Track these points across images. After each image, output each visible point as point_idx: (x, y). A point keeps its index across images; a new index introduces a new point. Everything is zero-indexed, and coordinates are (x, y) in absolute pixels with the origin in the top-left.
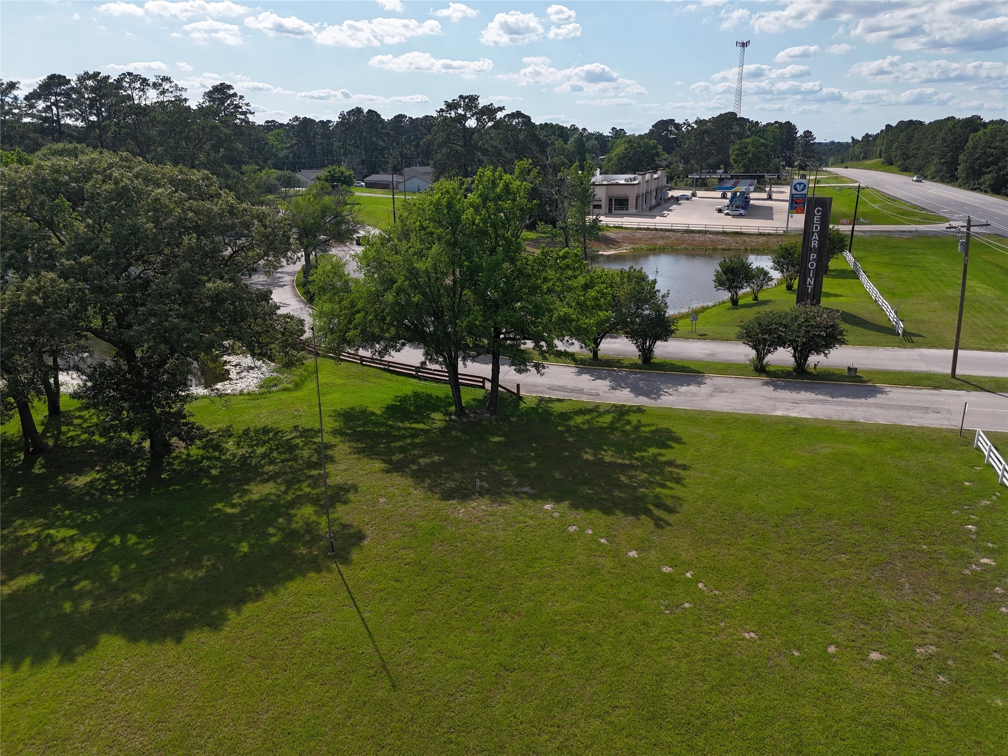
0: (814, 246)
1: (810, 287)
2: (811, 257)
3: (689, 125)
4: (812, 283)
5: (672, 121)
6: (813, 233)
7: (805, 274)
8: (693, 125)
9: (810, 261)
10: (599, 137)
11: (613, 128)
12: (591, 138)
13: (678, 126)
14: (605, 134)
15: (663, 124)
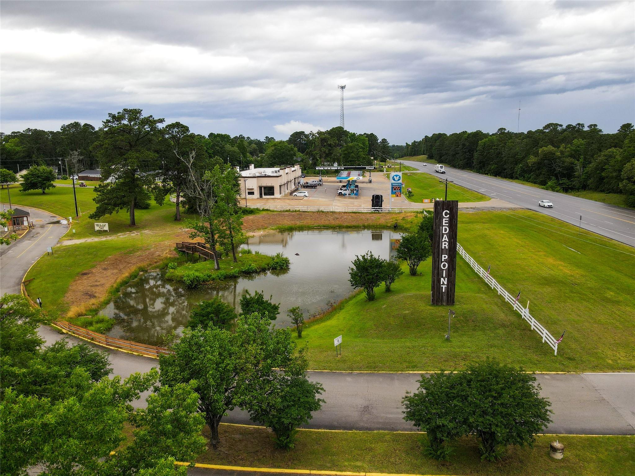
0: (445, 247)
1: (444, 286)
2: (443, 259)
3: (313, 135)
4: (446, 283)
5: (302, 133)
6: (443, 235)
7: (438, 274)
8: (316, 135)
9: (442, 262)
10: (258, 143)
11: (267, 137)
12: (253, 143)
13: (307, 136)
14: (261, 141)
15: (297, 134)
